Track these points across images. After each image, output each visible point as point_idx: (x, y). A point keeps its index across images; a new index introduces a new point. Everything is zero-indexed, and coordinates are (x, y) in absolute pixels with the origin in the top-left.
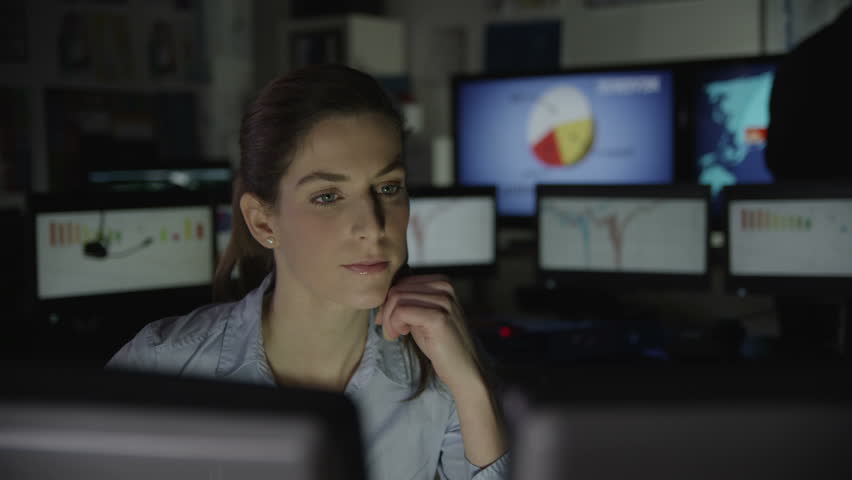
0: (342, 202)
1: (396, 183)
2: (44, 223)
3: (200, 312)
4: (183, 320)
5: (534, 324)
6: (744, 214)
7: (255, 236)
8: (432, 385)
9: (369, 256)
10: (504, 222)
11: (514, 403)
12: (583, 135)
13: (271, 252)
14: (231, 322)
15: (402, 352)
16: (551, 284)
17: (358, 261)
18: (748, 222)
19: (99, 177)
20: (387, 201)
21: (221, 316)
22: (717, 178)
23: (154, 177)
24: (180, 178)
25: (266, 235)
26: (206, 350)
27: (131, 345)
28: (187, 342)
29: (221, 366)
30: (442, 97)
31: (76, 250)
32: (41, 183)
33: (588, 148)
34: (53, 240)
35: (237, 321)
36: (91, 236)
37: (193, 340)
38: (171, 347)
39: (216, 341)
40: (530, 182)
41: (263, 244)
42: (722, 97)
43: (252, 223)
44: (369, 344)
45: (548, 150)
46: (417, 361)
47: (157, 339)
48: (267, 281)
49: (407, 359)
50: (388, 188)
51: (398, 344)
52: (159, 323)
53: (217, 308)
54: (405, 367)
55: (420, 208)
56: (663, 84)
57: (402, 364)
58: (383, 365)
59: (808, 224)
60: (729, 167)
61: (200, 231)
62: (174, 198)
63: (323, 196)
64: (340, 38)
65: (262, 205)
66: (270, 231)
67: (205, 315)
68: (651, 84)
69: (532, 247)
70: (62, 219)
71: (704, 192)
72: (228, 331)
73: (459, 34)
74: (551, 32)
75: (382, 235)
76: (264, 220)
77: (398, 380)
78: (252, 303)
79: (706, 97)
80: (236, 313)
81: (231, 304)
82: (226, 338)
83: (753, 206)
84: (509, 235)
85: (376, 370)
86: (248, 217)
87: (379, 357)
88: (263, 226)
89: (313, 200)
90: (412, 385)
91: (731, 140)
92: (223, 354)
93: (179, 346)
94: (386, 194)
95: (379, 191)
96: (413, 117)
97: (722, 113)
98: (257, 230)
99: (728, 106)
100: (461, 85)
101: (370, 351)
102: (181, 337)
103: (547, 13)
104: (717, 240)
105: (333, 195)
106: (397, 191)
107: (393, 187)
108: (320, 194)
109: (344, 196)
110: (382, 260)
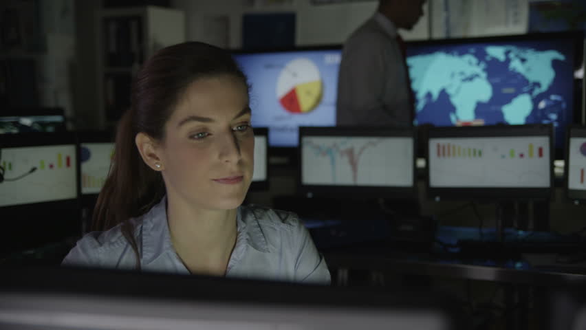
0: (210, 137)
1: (246, 123)
6: (438, 146)
7: (147, 163)
9: (232, 173)
12: (315, 91)
13: (159, 174)
14: (145, 226)
16: (310, 195)
17: (224, 176)
18: (441, 152)
20: (239, 135)
25: (155, 161)
33: (319, 101)
35: (149, 225)
41: (153, 168)
43: (145, 154)
44: (239, 229)
45: (290, 102)
50: (241, 127)
58: (251, 242)
59: (480, 153)
61: (68, 161)
63: (198, 135)
64: (141, 23)
65: (152, 141)
66: (157, 159)
72: (144, 233)
73: (224, 20)
74: (289, 20)
75: (240, 158)
76: (153, 151)
80: (147, 220)
82: (144, 237)
85: (247, 246)
86: (142, 149)
88: (152, 156)
89: (192, 137)
94: (239, 130)
95: (235, 128)
98: (149, 158)
101: (241, 234)
103: (285, 8)
104: (421, 163)
105: (204, 133)
106: (246, 129)
107: (244, 126)
108: (195, 133)
109: (212, 133)
110: (239, 175)
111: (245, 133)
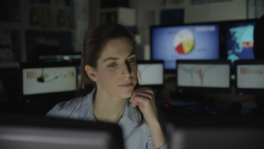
0: (117, 66)
1: (133, 59)
2: (25, 71)
3: (74, 100)
4: (68, 102)
5: (175, 103)
6: (242, 69)
7: (90, 78)
8: (144, 122)
9: (127, 82)
10: (166, 71)
11: (170, 128)
12: (191, 44)
14: (83, 103)
15: (135, 112)
16: (181, 91)
17: (123, 84)
18: (243, 71)
19: (42, 58)
20: (131, 64)
21: (79, 101)
22: (233, 58)
23: (59, 58)
24: (66, 58)
25: (94, 77)
26: (75, 112)
27: (52, 110)
28: (69, 109)
29: (80, 117)
30: (147, 33)
31: (35, 80)
32: (24, 59)
33: (193, 48)
34: (28, 77)
35: (85, 102)
36: (39, 76)
37: (71, 109)
38: (65, 111)
39: (78, 109)
40: (174, 59)
41: (93, 80)
42: (234, 33)
43: (89, 74)
44: (125, 110)
45: (180, 49)
46: (140, 115)
47: (60, 109)
48: (94, 90)
49: (137, 114)
50: (131, 61)
51: (134, 110)
52: (61, 103)
53: (78, 99)
54: (136, 117)
55: (141, 67)
56: (216, 29)
57: (135, 116)
58: (130, 117)
59: (262, 72)
60: (237, 54)
61: (72, 74)
62: (65, 64)
63: (111, 65)
64: (116, 14)
65: (92, 69)
66: (95, 76)
67: (75, 101)
68: (212, 28)
69: (175, 79)
70: (30, 70)
71: (229, 62)
72: (82, 106)
73: (152, 13)
74: (181, 12)
75: (130, 75)
76: (93, 73)
77: (134, 121)
78: (89, 97)
79: (230, 32)
80: (84, 100)
81: (82, 98)
82: (81, 108)
83: (244, 67)
84: (168, 76)
85: (127, 118)
86: (88, 72)
87: (128, 114)
88: (93, 75)
89: (109, 66)
90: (139, 122)
91: (237, 46)
92: (80, 113)
93: (67, 111)
95: (128, 61)
96: (138, 39)
97: (234, 37)
98: (91, 76)
99: (236, 35)
100: (153, 29)
101: (125, 112)
102: (68, 108)
103: (179, 6)
104: (233, 77)
105: (114, 64)
106: (134, 61)
107: (132, 60)
108: (111, 64)
109: (118, 64)
110: (131, 83)
111: (133, 63)
